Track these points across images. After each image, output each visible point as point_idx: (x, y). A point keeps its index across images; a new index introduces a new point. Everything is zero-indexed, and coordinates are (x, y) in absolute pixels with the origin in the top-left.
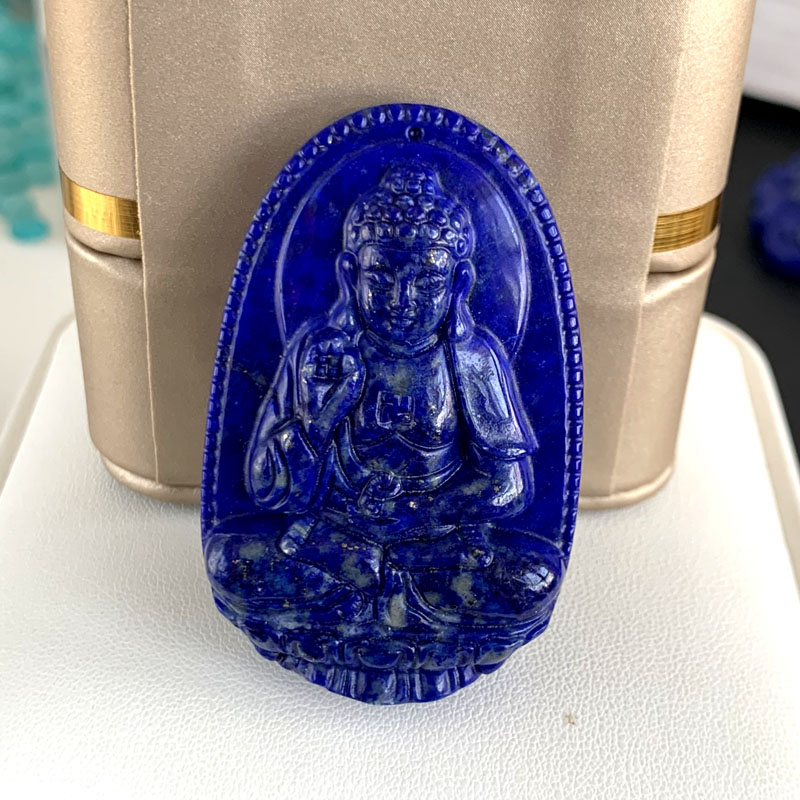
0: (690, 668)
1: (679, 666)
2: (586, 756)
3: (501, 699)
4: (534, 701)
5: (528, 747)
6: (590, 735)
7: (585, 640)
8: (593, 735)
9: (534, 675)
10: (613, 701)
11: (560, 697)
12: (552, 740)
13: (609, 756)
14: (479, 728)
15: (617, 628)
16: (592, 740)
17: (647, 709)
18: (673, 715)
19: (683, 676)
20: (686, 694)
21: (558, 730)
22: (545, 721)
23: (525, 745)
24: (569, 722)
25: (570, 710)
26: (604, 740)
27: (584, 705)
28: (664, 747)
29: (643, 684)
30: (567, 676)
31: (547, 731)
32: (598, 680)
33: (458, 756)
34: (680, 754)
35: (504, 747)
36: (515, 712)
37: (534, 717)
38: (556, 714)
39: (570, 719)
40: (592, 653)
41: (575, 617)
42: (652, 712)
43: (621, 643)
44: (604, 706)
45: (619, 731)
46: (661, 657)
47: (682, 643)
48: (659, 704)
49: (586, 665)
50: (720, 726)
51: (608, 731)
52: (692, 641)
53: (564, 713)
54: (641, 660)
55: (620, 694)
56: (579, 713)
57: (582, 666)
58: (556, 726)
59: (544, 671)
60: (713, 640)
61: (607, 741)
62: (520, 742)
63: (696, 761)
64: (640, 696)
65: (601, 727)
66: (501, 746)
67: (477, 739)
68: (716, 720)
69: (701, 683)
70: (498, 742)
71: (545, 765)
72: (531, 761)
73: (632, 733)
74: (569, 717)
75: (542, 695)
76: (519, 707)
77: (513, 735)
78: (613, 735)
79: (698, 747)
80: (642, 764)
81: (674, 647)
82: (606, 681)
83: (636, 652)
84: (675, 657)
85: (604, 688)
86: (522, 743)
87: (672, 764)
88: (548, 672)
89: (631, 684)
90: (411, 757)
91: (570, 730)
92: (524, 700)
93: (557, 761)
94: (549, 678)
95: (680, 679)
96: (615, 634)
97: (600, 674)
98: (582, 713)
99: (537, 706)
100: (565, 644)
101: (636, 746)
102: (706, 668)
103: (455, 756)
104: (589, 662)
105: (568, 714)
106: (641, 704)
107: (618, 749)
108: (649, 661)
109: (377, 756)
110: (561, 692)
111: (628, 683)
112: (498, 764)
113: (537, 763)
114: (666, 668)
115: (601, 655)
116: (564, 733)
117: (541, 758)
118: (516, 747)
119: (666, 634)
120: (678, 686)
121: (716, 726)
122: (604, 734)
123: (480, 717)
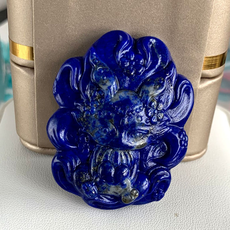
0: (215, 201)
1: (211, 201)
3: (154, 209)
4: (165, 209)
6: (183, 220)
7: (181, 193)
9: (165, 202)
10: (190, 210)
12: (171, 221)
14: (147, 217)
16: (184, 221)
17: (201, 212)
18: (210, 214)
20: (214, 209)
21: (173, 218)
23: (162, 222)
27: (181, 211)
28: (207, 223)
29: (200, 206)
30: (175, 203)
31: (169, 218)
32: (185, 204)
33: (141, 225)
34: (212, 225)
35: (155, 223)
36: (159, 213)
37: (165, 214)
38: (172, 213)
39: (176, 215)
40: (183, 196)
41: (178, 186)
42: (203, 213)
43: (192, 194)
44: (188, 212)
45: (192, 219)
46: (205, 198)
47: (212, 194)
48: (205, 211)
49: (181, 200)
52: (215, 194)
53: (175, 213)
54: (199, 198)
55: (192, 208)
61: (189, 221)
62: (160, 221)
64: (199, 209)
65: (187, 217)
67: (147, 220)
69: (219, 206)
70: (154, 221)
71: (169, 228)
72: (164, 227)
73: (197, 219)
74: (176, 214)
75: (167, 208)
76: (160, 211)
77: (158, 219)
78: (190, 220)
79: (218, 224)
81: (210, 195)
82: (188, 204)
83: (197, 196)
84: (210, 198)
85: (187, 206)
88: (169, 201)
89: (196, 206)
90: (126, 225)
92: (162, 209)
93: (173, 227)
94: (169, 203)
95: (212, 204)
96: (191, 191)
97: (186, 202)
98: (180, 213)
99: (166, 211)
100: (174, 194)
101: (198, 223)
102: (220, 201)
106: (199, 211)
107: (192, 224)
109: (115, 225)
110: (174, 207)
115: (186, 197)
116: (175, 219)
119: (207, 192)
123: (148, 214)
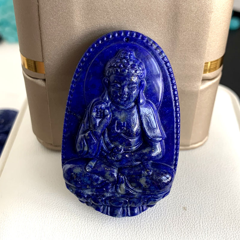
2: (190, 220)
5: (172, 217)
8: (192, 214)
9: (174, 195)
10: (198, 203)
11: (181, 202)
12: (179, 215)
13: (197, 220)
14: (157, 211)
15: (198, 180)
18: (216, 207)
19: (218, 195)
20: (219, 200)
21: (181, 212)
22: (177, 209)
23: (171, 217)
24: (185, 209)
25: (185, 206)
26: (195, 215)
27: (189, 204)
29: (206, 198)
30: (183, 195)
31: (178, 212)
32: (193, 196)
33: (151, 220)
35: (165, 217)
37: (174, 208)
38: (181, 207)
40: (191, 188)
42: (210, 206)
43: (199, 185)
44: (195, 204)
45: (200, 212)
46: (211, 189)
47: (218, 184)
48: (212, 204)
50: (230, 210)
51: (196, 212)
52: (221, 184)
54: (206, 190)
55: (199, 201)
56: (187, 207)
57: (188, 192)
58: (180, 210)
59: (176, 194)
60: (227, 183)
63: (223, 221)
64: (206, 201)
65: (194, 211)
66: (164, 217)
67: (157, 215)
68: (229, 208)
69: (224, 197)
71: (178, 223)
72: (173, 221)
75: (176, 201)
76: (169, 205)
77: (168, 214)
78: (198, 213)
80: (207, 222)
81: (215, 186)
82: (195, 197)
83: (204, 187)
84: (216, 189)
85: (195, 199)
86: (171, 216)
87: (216, 222)
88: (178, 194)
90: (137, 220)
91: (185, 212)
92: (171, 203)
93: (181, 222)
94: (178, 196)
96: (198, 182)
97: (193, 194)
98: (188, 207)
99: (175, 205)
100: (182, 185)
101: (205, 217)
102: (225, 192)
103: (150, 220)
104: (190, 191)
105: (184, 207)
106: (206, 204)
108: (208, 190)
109: (127, 220)
110: (182, 200)
111: (202, 197)
112: (163, 222)
113: (175, 222)
114: (213, 193)
115: (193, 189)
116: (183, 213)
117: (176, 221)
118: (169, 217)
120: (217, 198)
121: (229, 210)
122: (195, 213)
